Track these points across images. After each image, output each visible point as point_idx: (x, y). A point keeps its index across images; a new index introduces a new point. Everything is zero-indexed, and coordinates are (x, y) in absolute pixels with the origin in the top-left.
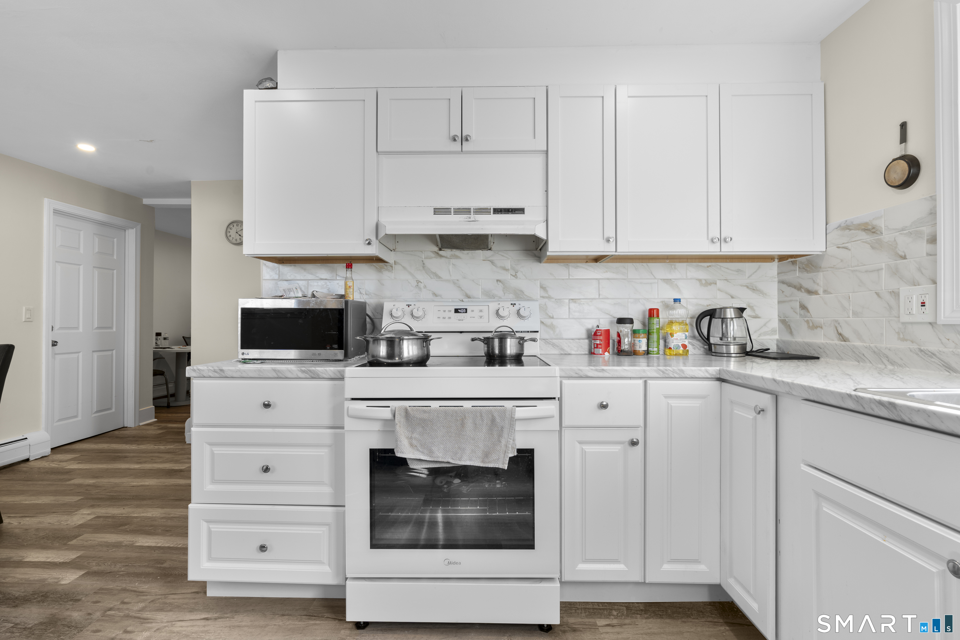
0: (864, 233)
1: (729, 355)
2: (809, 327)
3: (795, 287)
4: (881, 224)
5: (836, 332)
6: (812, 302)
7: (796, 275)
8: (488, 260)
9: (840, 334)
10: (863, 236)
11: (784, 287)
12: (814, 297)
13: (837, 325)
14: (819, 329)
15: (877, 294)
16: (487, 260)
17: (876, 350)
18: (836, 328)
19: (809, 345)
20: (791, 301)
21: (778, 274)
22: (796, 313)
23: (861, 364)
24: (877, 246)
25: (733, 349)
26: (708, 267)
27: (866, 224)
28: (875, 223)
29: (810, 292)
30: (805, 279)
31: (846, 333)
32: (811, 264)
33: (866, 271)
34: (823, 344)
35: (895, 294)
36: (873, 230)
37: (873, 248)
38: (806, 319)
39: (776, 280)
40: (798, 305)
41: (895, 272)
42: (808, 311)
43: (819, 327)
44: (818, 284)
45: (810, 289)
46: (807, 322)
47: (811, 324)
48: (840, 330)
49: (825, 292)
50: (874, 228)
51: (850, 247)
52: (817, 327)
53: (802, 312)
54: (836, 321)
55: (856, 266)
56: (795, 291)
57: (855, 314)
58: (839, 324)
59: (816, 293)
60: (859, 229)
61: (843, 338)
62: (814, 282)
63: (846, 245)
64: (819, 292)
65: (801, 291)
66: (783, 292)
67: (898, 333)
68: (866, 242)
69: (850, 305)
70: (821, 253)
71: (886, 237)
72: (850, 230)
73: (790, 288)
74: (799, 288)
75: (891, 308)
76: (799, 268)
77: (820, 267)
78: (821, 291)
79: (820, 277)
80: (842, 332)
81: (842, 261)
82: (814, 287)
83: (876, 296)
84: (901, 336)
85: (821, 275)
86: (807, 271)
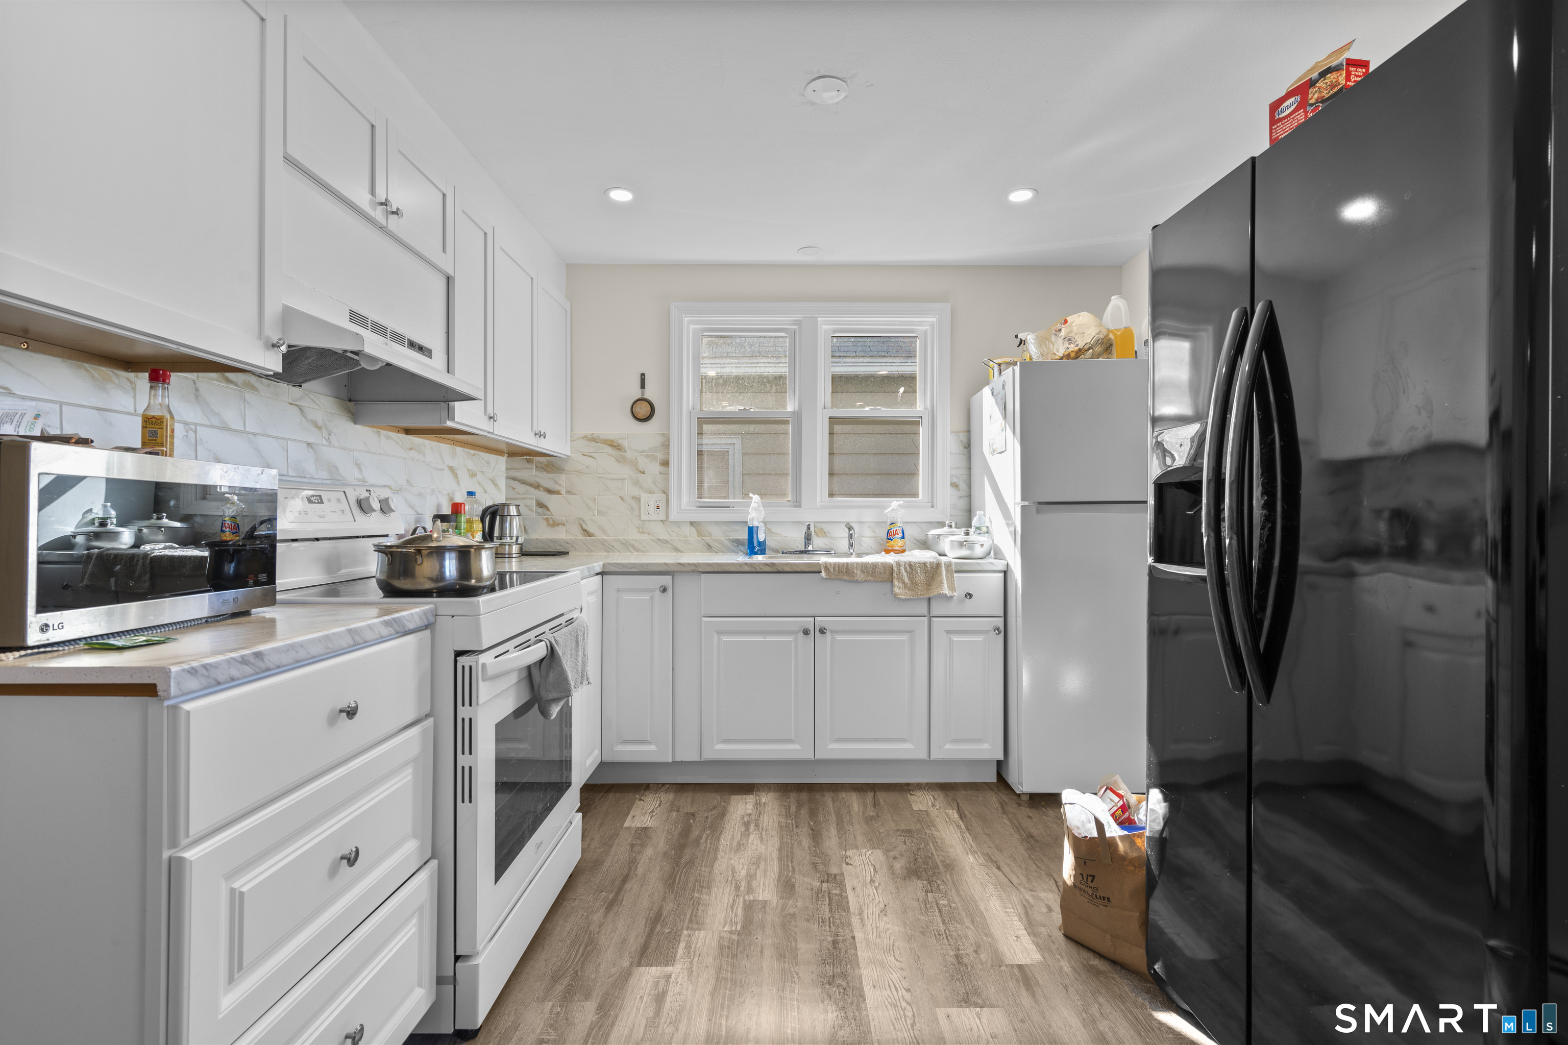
0: (609, 448)
1: (510, 555)
2: (549, 524)
3: (531, 485)
4: (625, 443)
5: (580, 528)
6: (552, 501)
7: (531, 474)
8: (296, 405)
9: (585, 530)
10: (609, 450)
11: (516, 484)
12: (554, 496)
13: (581, 522)
14: (560, 526)
15: (622, 498)
16: (294, 404)
17: (624, 541)
18: (581, 525)
19: (554, 541)
20: (525, 498)
21: (507, 469)
22: (533, 511)
23: (611, 553)
24: (621, 460)
25: (515, 549)
26: (474, 454)
27: (612, 441)
28: (620, 442)
29: (550, 491)
30: (545, 479)
31: (591, 529)
32: (553, 466)
33: (612, 479)
34: (571, 539)
35: (637, 499)
36: (618, 448)
37: (618, 461)
38: (545, 517)
39: (505, 475)
40: (534, 502)
41: (636, 483)
42: (548, 509)
43: (561, 524)
44: (560, 485)
45: (551, 488)
46: (547, 520)
47: (551, 522)
48: (585, 527)
49: (568, 492)
50: (619, 446)
51: (596, 457)
52: (558, 525)
53: (540, 510)
54: (581, 519)
55: (602, 474)
56: (531, 489)
57: (599, 513)
58: (584, 521)
59: (558, 493)
60: (605, 444)
61: (586, 533)
62: (556, 482)
63: (592, 454)
64: (561, 492)
65: (540, 490)
66: (513, 489)
67: (638, 528)
68: (611, 455)
69: (595, 505)
70: (565, 457)
71: (629, 455)
72: (597, 442)
73: (523, 485)
74: (537, 486)
75: (632, 509)
76: (536, 466)
77: (564, 470)
78: (563, 492)
79: (562, 478)
80: (586, 529)
81: (587, 467)
82: (557, 488)
83: (620, 500)
84: (641, 530)
85: (563, 477)
86: (548, 472)
